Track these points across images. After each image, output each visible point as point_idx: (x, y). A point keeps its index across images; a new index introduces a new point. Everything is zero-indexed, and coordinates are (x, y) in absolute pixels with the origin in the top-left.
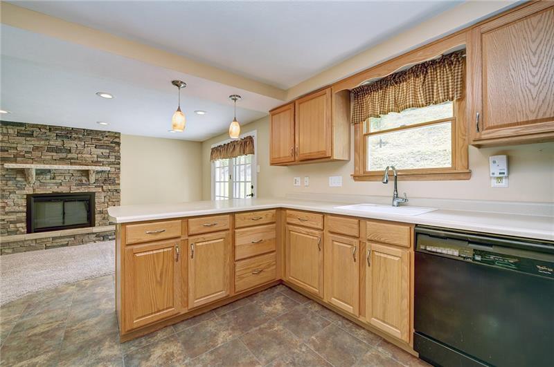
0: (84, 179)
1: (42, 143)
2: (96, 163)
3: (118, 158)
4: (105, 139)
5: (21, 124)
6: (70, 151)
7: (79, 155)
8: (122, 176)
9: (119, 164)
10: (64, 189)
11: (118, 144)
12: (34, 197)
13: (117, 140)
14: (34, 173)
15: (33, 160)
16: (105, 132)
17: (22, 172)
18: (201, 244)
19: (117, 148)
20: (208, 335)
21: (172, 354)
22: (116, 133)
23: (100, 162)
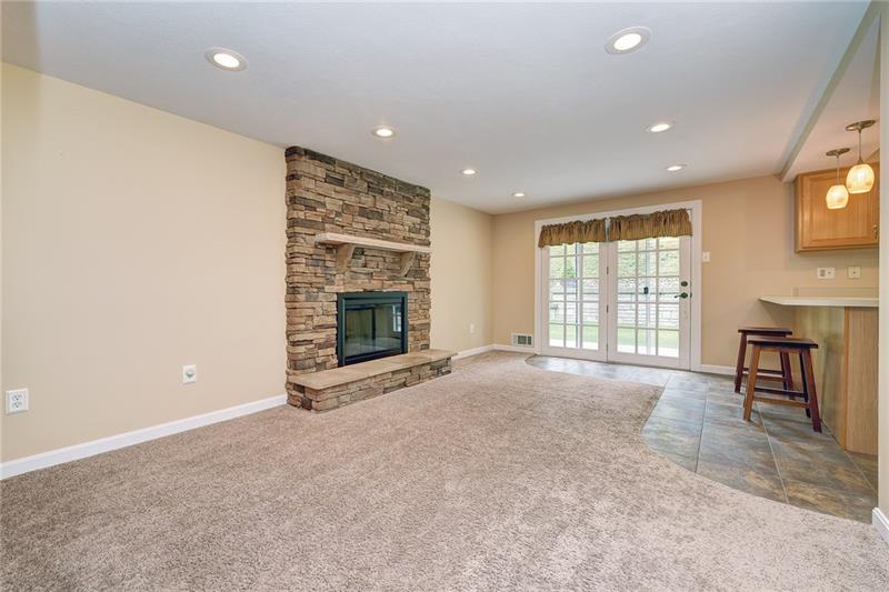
1: (353, 198)
3: (428, 233)
4: (416, 198)
5: (330, 159)
6: (382, 217)
7: (392, 225)
9: (429, 243)
10: (376, 285)
12: (346, 299)
13: (427, 203)
15: (344, 229)
16: (415, 187)
19: (426, 216)
22: (426, 191)
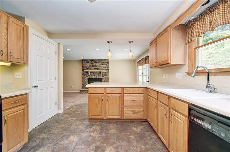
0: (100, 74)
1: (91, 64)
2: (102, 69)
3: (108, 67)
4: (105, 62)
5: (87, 60)
6: (96, 66)
7: (99, 67)
8: (109, 73)
9: (108, 69)
10: (95, 77)
11: (108, 63)
12: (90, 79)
13: (108, 62)
14: (89, 73)
15: (89, 69)
16: (104, 60)
17: (87, 72)
18: (110, 97)
19: (108, 64)
20: (109, 128)
21: (96, 129)
22: (107, 60)
23: (104, 69)
